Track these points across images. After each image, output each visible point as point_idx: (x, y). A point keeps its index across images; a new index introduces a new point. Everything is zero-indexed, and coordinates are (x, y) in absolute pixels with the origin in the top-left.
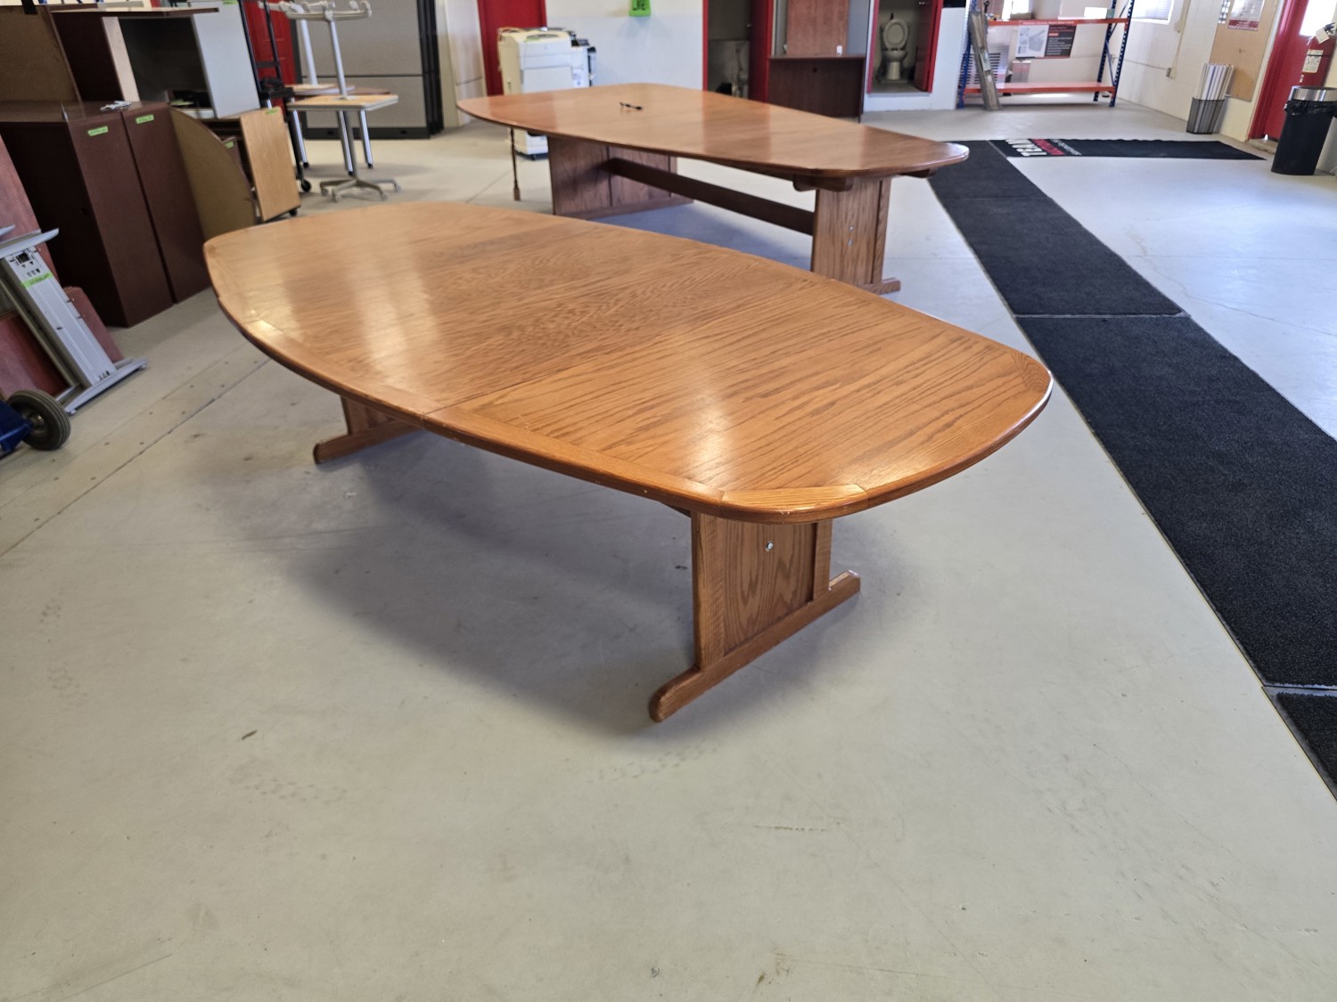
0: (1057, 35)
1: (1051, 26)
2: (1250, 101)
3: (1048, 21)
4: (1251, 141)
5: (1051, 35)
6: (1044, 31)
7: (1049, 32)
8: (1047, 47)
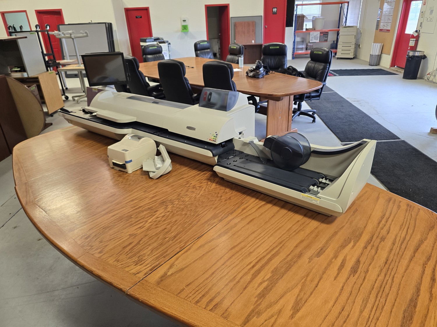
0: (322, 35)
1: (320, 32)
2: (390, 55)
3: (319, 30)
4: (392, 68)
6: (318, 34)
7: (320, 34)
8: (320, 40)
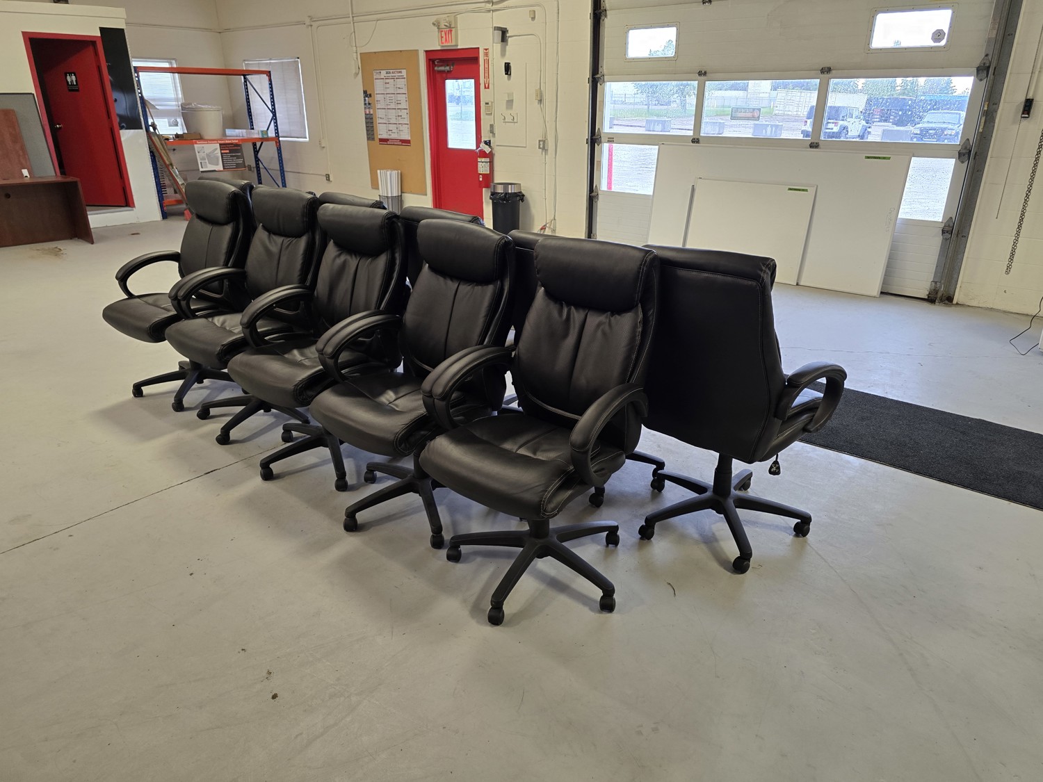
0: (228, 151)
1: (220, 144)
2: (426, 195)
3: (216, 140)
5: (222, 151)
6: (217, 149)
8: (223, 162)
